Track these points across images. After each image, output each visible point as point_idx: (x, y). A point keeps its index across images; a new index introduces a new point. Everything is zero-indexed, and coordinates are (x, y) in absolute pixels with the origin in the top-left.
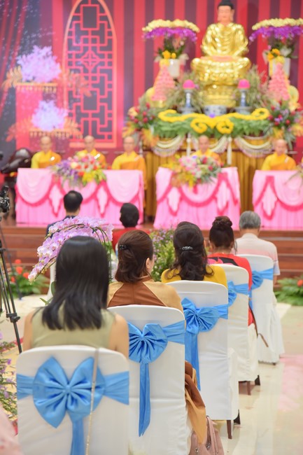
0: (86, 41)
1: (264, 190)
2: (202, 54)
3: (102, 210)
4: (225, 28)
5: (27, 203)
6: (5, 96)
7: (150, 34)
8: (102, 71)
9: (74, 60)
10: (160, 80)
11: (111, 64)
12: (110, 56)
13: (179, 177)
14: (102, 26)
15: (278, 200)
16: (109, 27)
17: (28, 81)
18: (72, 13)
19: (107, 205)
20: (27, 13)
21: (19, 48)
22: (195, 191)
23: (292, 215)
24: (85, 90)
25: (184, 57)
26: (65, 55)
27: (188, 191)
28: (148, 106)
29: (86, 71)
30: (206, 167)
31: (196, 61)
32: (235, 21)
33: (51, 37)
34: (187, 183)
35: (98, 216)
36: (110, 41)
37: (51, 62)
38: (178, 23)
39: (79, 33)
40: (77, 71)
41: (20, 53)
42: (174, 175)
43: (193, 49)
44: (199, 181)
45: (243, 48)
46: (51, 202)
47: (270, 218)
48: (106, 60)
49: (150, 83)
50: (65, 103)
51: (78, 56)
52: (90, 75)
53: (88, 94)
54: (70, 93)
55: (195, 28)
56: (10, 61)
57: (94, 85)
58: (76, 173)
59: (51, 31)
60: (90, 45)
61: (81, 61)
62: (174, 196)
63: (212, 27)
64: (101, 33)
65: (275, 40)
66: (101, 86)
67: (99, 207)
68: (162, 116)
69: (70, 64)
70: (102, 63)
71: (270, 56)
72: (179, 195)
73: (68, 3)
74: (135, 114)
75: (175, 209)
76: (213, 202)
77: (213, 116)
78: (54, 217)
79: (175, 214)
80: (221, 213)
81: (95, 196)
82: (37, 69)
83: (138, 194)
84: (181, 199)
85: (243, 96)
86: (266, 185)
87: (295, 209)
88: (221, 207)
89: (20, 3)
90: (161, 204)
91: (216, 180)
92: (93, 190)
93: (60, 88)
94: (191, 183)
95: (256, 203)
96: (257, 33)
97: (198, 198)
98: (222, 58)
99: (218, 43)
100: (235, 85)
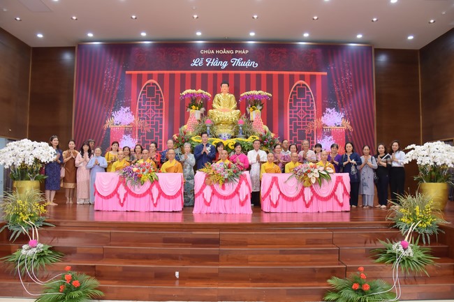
0: (148, 104)
1: (271, 187)
2: (213, 108)
3: (155, 202)
4: (225, 95)
5: (101, 196)
6: (105, 132)
7: (184, 96)
8: (156, 119)
9: (142, 113)
10: (190, 121)
11: (162, 115)
12: (161, 111)
13: (211, 178)
14: (157, 96)
15: (281, 192)
16: (161, 96)
17: (117, 125)
18: (142, 90)
19: (159, 198)
20: (118, 90)
21: (113, 108)
22: (223, 188)
23: (290, 204)
24: (147, 128)
25: (203, 109)
26: (137, 110)
27: (218, 188)
28: (185, 133)
29: (148, 119)
30: (231, 170)
31: (210, 111)
32: (230, 92)
33: (130, 102)
34: (218, 182)
35: (152, 205)
36: (162, 104)
37: (129, 115)
38: (200, 91)
39: (145, 100)
40: (143, 119)
41: (114, 111)
42: (208, 176)
43: (207, 105)
44: (227, 180)
45: (235, 106)
46: (118, 196)
47: (275, 206)
48: (159, 113)
49: (183, 123)
50: (137, 136)
51: (144, 111)
52: (150, 121)
53: (149, 131)
54: (139, 130)
55: (209, 95)
56: (108, 115)
57: (152, 126)
58: (136, 175)
59: (130, 99)
60: (151, 106)
61: (146, 114)
62: (208, 191)
63: (218, 95)
64: (157, 100)
65: (255, 102)
66: (156, 126)
67: (153, 199)
68: (193, 138)
69: (139, 115)
70: (157, 115)
71: (251, 109)
72: (212, 191)
73: (139, 85)
74: (176, 137)
75: (208, 200)
76: (236, 196)
77: (225, 140)
78: (120, 206)
79: (208, 204)
80: (242, 204)
81: (149, 191)
82: (122, 118)
83: (181, 189)
84: (213, 194)
85: (241, 128)
86: (272, 183)
87: (292, 200)
88: (242, 199)
89: (115, 86)
90: (198, 197)
91: (238, 180)
92: (149, 187)
93: (134, 128)
94: (221, 182)
95: (265, 196)
96: (243, 98)
97: (225, 193)
98: (224, 110)
99: (222, 103)
100: (233, 124)
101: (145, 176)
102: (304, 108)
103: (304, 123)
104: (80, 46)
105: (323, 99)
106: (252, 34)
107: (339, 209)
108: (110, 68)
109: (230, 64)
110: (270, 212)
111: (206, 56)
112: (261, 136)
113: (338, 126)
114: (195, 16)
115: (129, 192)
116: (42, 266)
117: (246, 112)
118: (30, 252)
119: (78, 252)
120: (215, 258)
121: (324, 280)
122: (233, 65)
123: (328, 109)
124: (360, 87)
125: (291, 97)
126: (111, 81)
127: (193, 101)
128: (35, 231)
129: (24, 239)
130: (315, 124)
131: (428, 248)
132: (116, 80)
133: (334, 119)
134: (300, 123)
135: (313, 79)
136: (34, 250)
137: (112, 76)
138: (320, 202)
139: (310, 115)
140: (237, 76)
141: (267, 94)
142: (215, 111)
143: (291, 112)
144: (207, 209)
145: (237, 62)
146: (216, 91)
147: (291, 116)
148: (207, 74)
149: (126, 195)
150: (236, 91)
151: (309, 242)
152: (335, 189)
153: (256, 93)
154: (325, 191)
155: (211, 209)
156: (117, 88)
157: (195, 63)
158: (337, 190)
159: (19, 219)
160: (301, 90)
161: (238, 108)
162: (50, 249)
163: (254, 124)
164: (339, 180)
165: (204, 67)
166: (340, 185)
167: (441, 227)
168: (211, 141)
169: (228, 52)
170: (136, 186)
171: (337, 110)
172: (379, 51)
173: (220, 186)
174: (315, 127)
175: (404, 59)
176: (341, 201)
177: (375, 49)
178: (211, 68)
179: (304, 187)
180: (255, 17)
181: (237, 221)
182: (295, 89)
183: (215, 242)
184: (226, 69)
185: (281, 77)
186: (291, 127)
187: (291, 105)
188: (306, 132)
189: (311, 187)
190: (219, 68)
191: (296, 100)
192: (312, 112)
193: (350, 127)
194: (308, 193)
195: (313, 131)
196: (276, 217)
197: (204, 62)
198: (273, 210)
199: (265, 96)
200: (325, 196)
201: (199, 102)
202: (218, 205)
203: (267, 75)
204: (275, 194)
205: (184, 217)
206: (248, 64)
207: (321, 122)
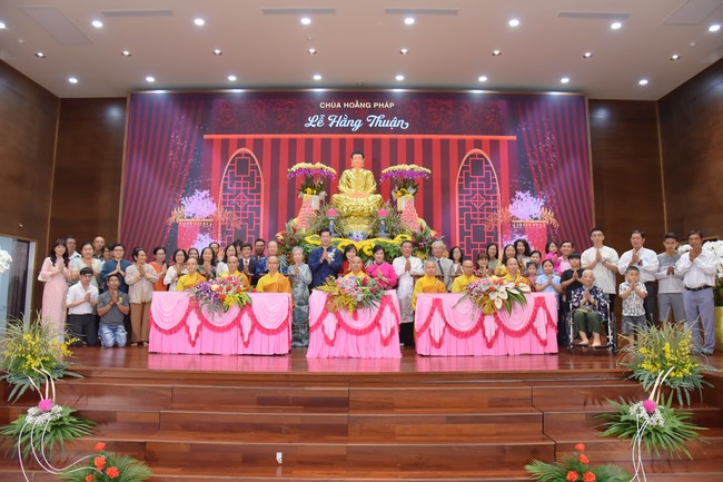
0: (238, 185)
1: (431, 314)
2: (338, 192)
3: (246, 339)
4: (357, 172)
5: (160, 330)
6: (169, 229)
7: (294, 173)
8: (250, 209)
9: (228, 200)
10: (303, 212)
11: (259, 203)
12: (259, 197)
13: (336, 301)
14: (252, 173)
15: (447, 323)
16: (258, 174)
17: (189, 218)
18: (228, 164)
19: (252, 333)
21: (183, 191)
22: (355, 316)
23: (462, 342)
24: (236, 224)
25: (323, 193)
26: (220, 196)
27: (347, 317)
28: (295, 230)
29: (237, 209)
30: (368, 289)
31: (335, 196)
32: (366, 167)
33: (210, 182)
34: (347, 307)
35: (241, 344)
36: (259, 185)
37: (209, 202)
38: (319, 165)
39: (233, 179)
40: (229, 209)
41: (184, 196)
42: (330, 298)
43: (329, 187)
44: (360, 304)
45: (373, 188)
46: (188, 329)
47: (439, 345)
48: (255, 200)
49: (292, 214)
50: (219, 235)
51: (231, 197)
52: (241, 212)
53: (239, 228)
54: (223, 227)
55: (333, 171)
56: (174, 202)
57: (244, 221)
58: (216, 296)
59: (210, 177)
60: (242, 188)
61: (234, 201)
62: (330, 322)
63: (346, 171)
64: (251, 179)
65: (405, 182)
66: (250, 221)
67: (242, 335)
68: (307, 239)
69: (224, 203)
70: (251, 203)
71: (399, 193)
72: (337, 321)
73: (225, 156)
74: (282, 237)
75: (331, 337)
76: (376, 330)
77: (358, 241)
78: (190, 346)
79: (331, 343)
80: (385, 342)
81: (237, 322)
82: (197, 207)
83: (287, 319)
84: (338, 326)
85: (383, 223)
86: (433, 309)
87: (465, 335)
88: (385, 336)
89: (187, 157)
90: (315, 331)
91: (378, 304)
92: (236, 315)
93: (215, 223)
94: (351, 307)
95: (422, 330)
96: (386, 176)
97: (359, 325)
98: (357, 195)
99: (353, 184)
100: (371, 216)
101: (231, 298)
102: (482, 192)
103: (482, 216)
104: (133, 96)
105: (511, 177)
106: (400, 78)
107: (541, 350)
108: (180, 130)
109: (365, 124)
110: (430, 356)
111: (329, 112)
112: (414, 235)
113: (536, 219)
114: (312, 51)
115: (204, 323)
116: (58, 442)
117: (391, 197)
118: (40, 420)
119: (118, 419)
120: (341, 431)
121: (519, 466)
122: (371, 125)
123: (519, 194)
124: (568, 158)
125: (461, 175)
126: (181, 150)
127: (308, 181)
128: (50, 385)
129: (32, 398)
130: (500, 216)
131: (688, 412)
132: (188, 149)
133: (529, 209)
134: (475, 216)
135: (494, 146)
136: (47, 416)
137: (182, 141)
138: (510, 339)
139: (492, 202)
140: (376, 142)
141: (423, 169)
142: (342, 196)
143: (461, 198)
144: (328, 351)
145: (377, 121)
146: (343, 165)
147: (461, 204)
148: (329, 140)
149: (199, 328)
150: (375, 166)
151: (493, 404)
152: (533, 318)
153: (407, 168)
154: (517, 320)
155: (335, 351)
156: (190, 161)
157: (311, 122)
158: (537, 319)
159: (25, 366)
160: (477, 163)
161: (378, 190)
162: (72, 414)
163: (403, 216)
164: (540, 303)
165: (326, 129)
166: (541, 311)
167: (706, 377)
168: (337, 244)
169: (363, 105)
170: (216, 314)
171: (533, 195)
172: (595, 104)
173: (350, 313)
174: (500, 221)
175: (635, 116)
176: (543, 337)
177: (590, 101)
178: (336, 130)
179: (483, 315)
180: (404, 51)
181: (377, 370)
182: (467, 162)
183: (342, 404)
184: (360, 131)
185: (445, 143)
186: (461, 222)
187: (460, 186)
188: (486, 229)
189: (495, 314)
190: (348, 130)
191: (468, 180)
192: (495, 198)
193: (553, 221)
194: (490, 325)
195: (496, 228)
196: (440, 364)
197: (326, 120)
198: (435, 352)
199: (421, 173)
200: (518, 328)
201: (318, 182)
202: (347, 345)
203: (424, 140)
204: (437, 326)
205: (292, 364)
206: (395, 123)
207: (509, 213)
